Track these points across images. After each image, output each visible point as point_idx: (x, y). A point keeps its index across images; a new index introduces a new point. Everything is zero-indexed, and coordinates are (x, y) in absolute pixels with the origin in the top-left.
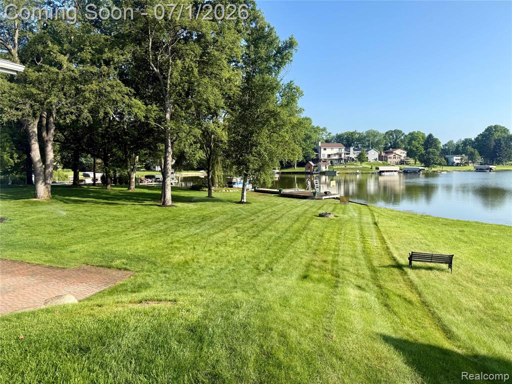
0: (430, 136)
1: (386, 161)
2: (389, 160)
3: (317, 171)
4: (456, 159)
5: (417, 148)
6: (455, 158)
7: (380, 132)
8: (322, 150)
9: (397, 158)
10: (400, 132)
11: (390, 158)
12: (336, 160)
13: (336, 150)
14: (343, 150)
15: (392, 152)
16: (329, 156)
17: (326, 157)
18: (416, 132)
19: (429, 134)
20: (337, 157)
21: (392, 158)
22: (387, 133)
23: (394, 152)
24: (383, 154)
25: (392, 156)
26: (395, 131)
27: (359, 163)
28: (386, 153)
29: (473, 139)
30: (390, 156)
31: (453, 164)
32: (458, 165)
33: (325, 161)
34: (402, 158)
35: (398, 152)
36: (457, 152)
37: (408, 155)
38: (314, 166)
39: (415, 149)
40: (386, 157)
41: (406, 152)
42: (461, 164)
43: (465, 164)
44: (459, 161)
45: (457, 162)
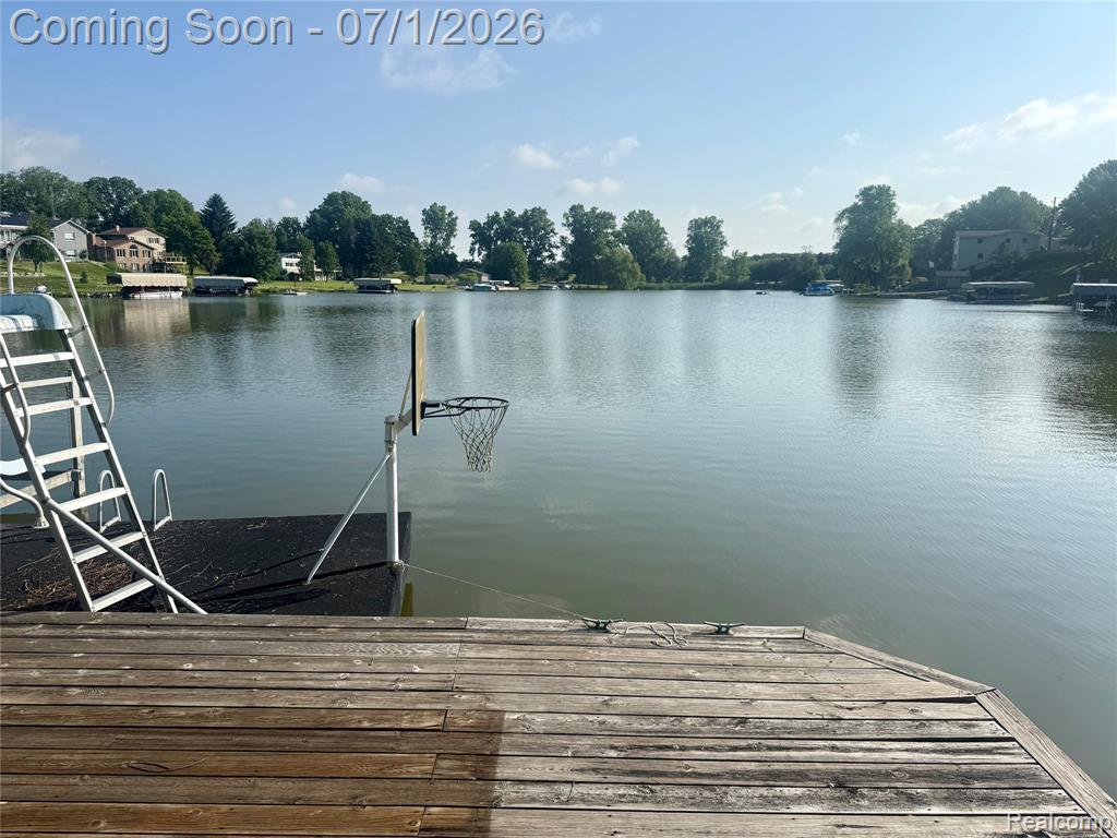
0: (216, 202)
1: (112, 258)
2: (119, 260)
4: (289, 263)
5: (192, 228)
6: (285, 260)
7: (71, 179)
9: (140, 254)
10: (130, 184)
11: (122, 253)
15: (123, 238)
18: (166, 190)
19: (208, 196)
21: (127, 253)
22: (90, 184)
23: (130, 236)
24: (96, 241)
25: (126, 247)
26: (114, 182)
28: (104, 237)
29: (302, 220)
30: (121, 247)
31: (281, 276)
32: (293, 277)
34: (156, 255)
35: (142, 236)
36: (280, 249)
37: (169, 247)
39: (189, 234)
40: (110, 250)
41: (162, 240)
42: (301, 275)
43: (306, 275)
44: (295, 269)
45: (290, 269)
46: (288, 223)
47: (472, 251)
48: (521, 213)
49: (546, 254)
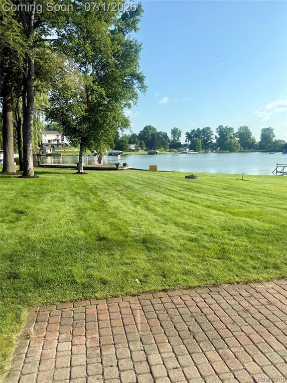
3: (42, 153)
4: (132, 147)
6: (131, 146)
8: (43, 136)
12: (55, 144)
13: (54, 137)
14: (60, 137)
16: (49, 141)
17: (47, 142)
20: (56, 142)
27: (73, 148)
29: (137, 134)
31: (130, 150)
32: (133, 150)
33: (47, 145)
36: (131, 142)
38: (40, 150)
42: (135, 150)
43: (137, 150)
44: (134, 148)
45: (132, 148)
46: (134, 135)
47: (186, 141)
48: (202, 128)
49: (209, 141)
